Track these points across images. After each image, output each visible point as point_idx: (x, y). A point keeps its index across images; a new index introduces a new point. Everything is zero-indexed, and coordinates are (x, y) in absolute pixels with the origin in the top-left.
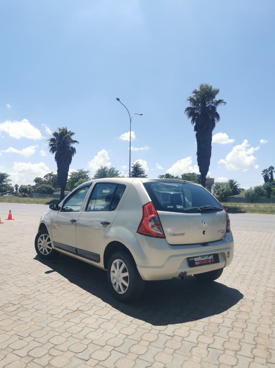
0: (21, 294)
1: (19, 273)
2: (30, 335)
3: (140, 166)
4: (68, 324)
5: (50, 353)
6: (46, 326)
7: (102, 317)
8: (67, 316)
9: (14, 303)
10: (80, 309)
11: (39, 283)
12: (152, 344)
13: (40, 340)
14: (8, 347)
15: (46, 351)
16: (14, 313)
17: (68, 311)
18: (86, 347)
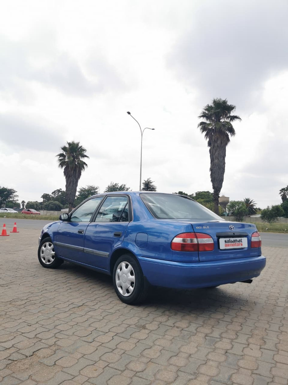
1: (27, 276)
2: (37, 323)
3: (151, 183)
4: (73, 316)
5: (56, 336)
6: (53, 316)
7: (107, 311)
8: (73, 309)
9: (22, 298)
10: (86, 304)
11: (46, 283)
12: (153, 332)
13: (47, 327)
14: (17, 330)
15: (52, 335)
16: (22, 306)
17: (74, 306)
18: (90, 332)
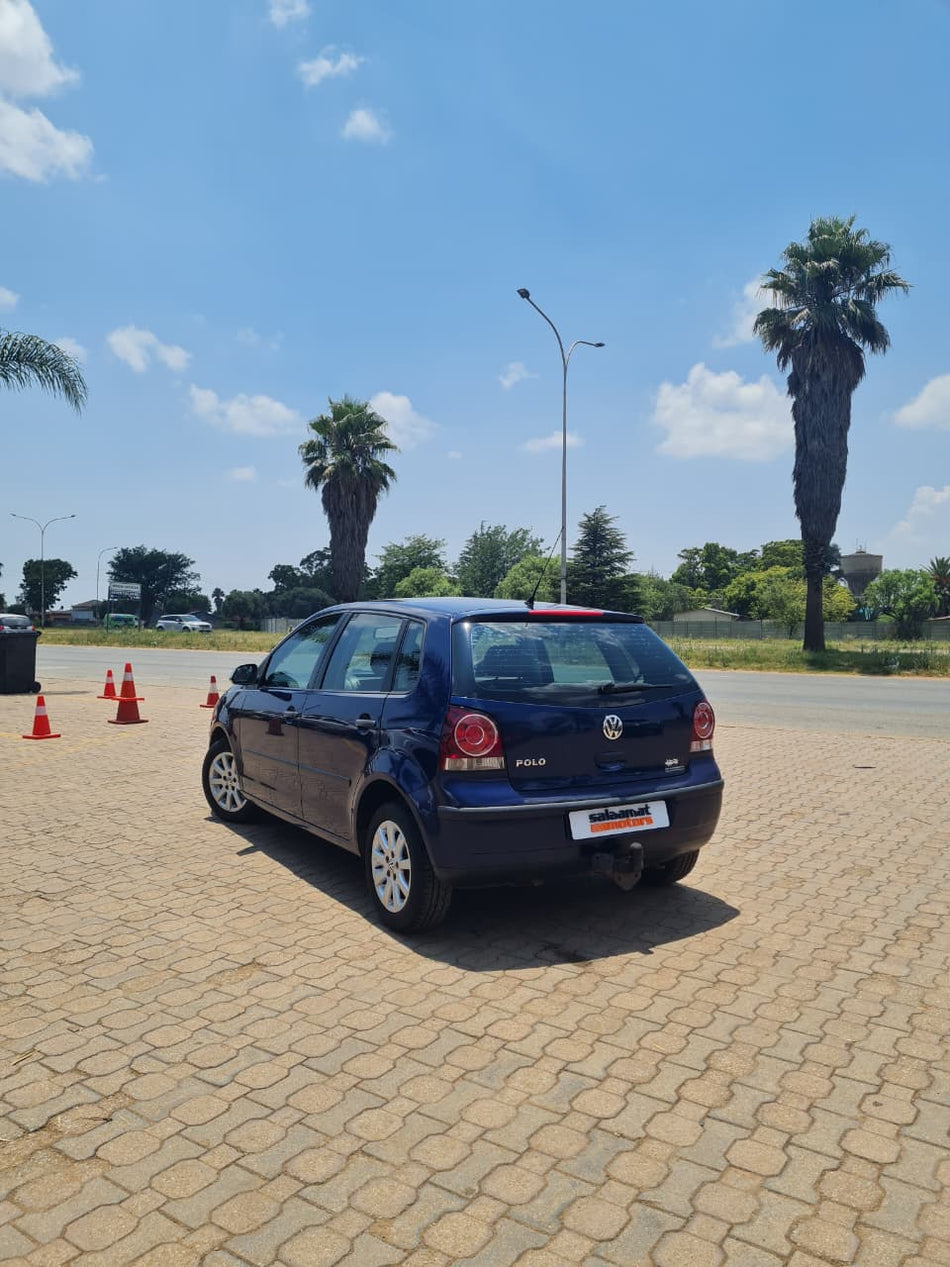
0: (119, 918)
1: (135, 861)
2: (99, 1022)
3: (606, 522)
4: (211, 999)
5: (132, 1066)
6: (151, 1000)
7: (312, 982)
8: (219, 977)
9: (91, 940)
10: (260, 960)
11: (178, 889)
12: (413, 1054)
13: (121, 1035)
14: (33, 1049)
15: (125, 1060)
16: (80, 967)
17: (227, 965)
18: (233, 1053)
